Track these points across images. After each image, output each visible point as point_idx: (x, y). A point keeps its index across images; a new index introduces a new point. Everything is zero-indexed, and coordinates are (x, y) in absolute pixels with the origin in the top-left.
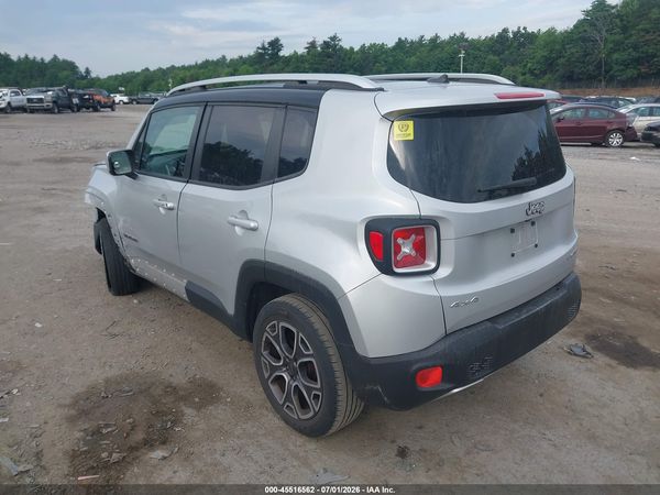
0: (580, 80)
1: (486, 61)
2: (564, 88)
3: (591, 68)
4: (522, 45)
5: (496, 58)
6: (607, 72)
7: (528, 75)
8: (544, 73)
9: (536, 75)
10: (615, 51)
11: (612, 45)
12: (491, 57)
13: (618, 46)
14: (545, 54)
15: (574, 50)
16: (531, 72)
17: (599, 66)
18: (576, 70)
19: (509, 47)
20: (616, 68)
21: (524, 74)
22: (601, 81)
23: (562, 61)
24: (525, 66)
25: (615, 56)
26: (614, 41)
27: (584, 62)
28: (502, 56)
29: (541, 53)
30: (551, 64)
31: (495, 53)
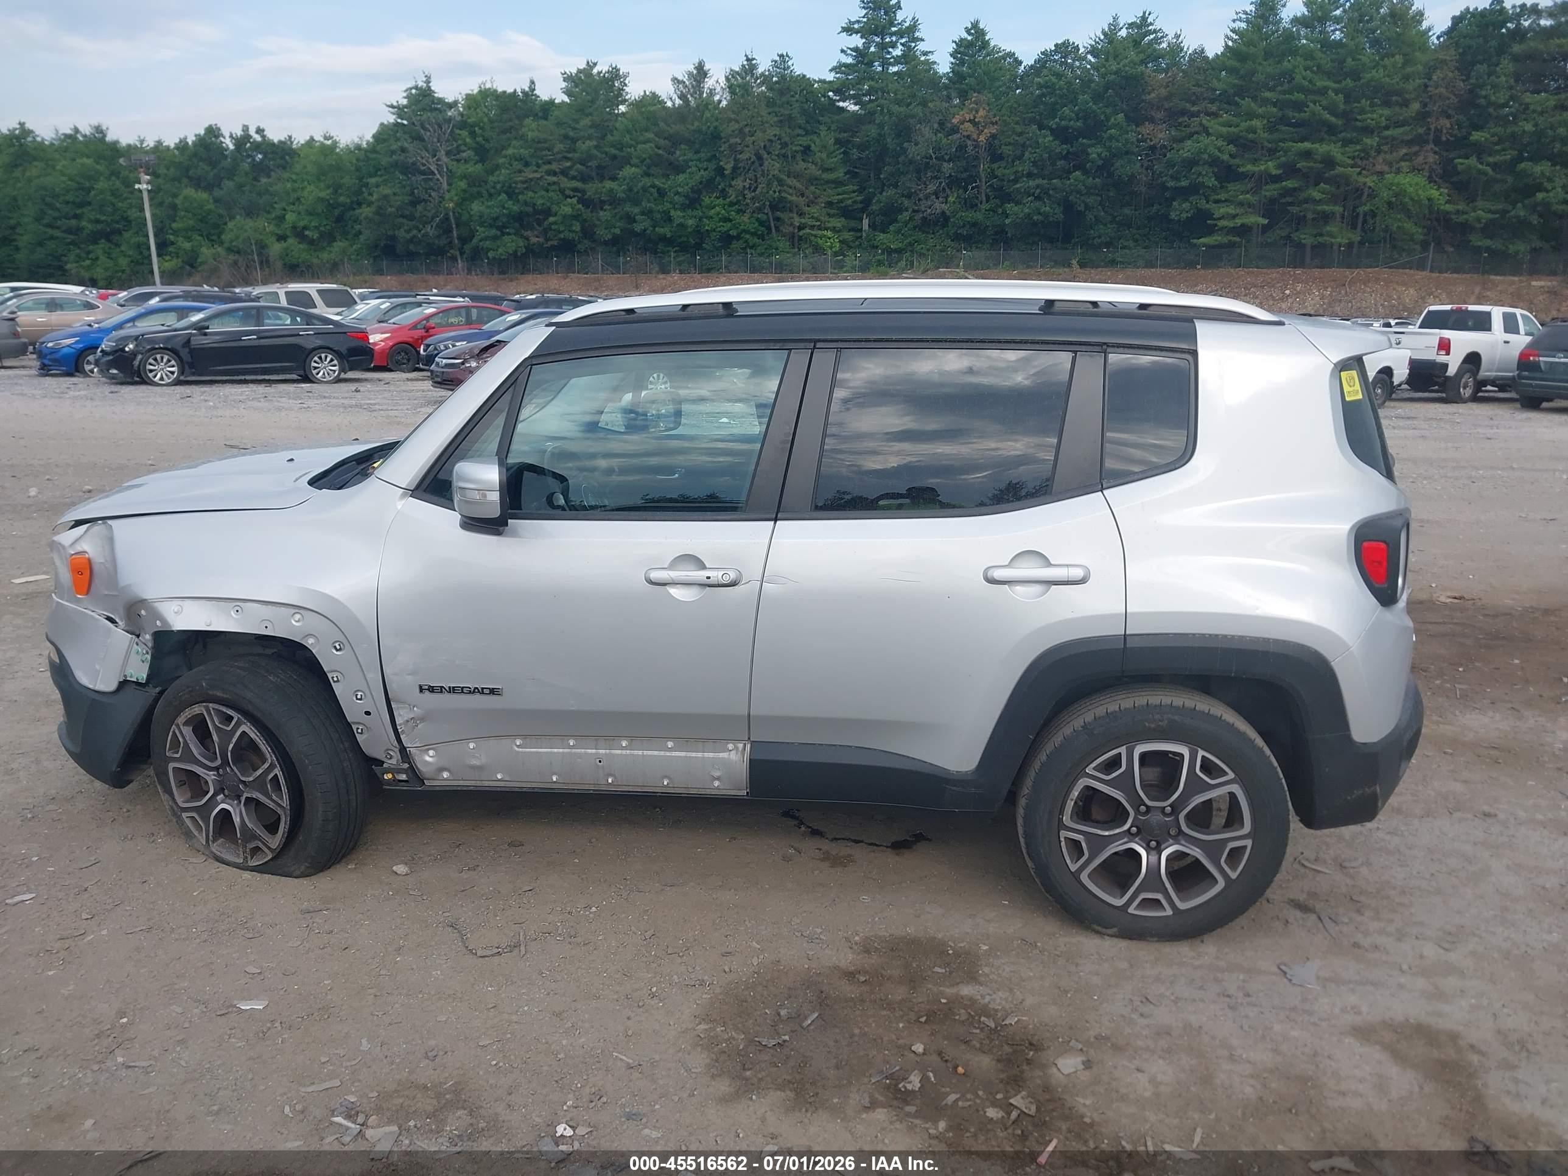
0: (411, 256)
1: (178, 201)
2: (380, 272)
3: (430, 230)
4: (260, 170)
5: (203, 195)
6: (464, 240)
7: (291, 241)
8: (329, 238)
9: (311, 242)
10: (473, 197)
11: (463, 184)
12: (190, 192)
13: (476, 188)
14: (323, 194)
15: (387, 191)
16: (299, 233)
17: (445, 228)
18: (401, 234)
19: (231, 173)
20: (481, 232)
21: (281, 238)
22: (454, 259)
23: (366, 211)
24: (281, 219)
25: (476, 207)
26: (464, 177)
27: (411, 218)
28: (217, 193)
29: (313, 193)
30: (339, 219)
31: (198, 183)
